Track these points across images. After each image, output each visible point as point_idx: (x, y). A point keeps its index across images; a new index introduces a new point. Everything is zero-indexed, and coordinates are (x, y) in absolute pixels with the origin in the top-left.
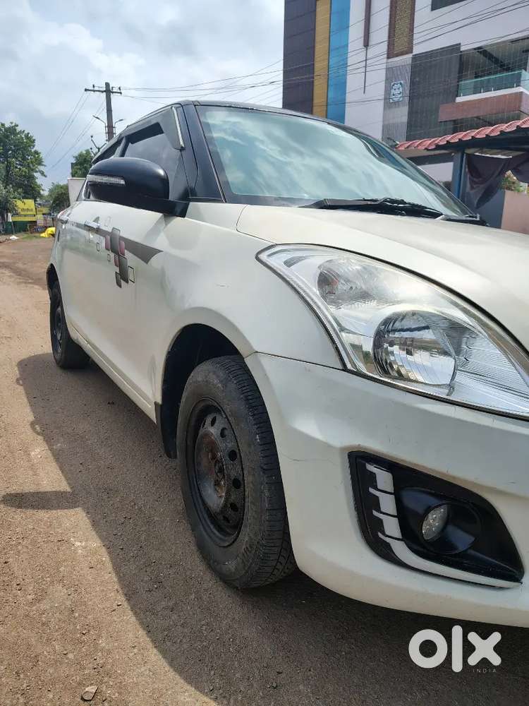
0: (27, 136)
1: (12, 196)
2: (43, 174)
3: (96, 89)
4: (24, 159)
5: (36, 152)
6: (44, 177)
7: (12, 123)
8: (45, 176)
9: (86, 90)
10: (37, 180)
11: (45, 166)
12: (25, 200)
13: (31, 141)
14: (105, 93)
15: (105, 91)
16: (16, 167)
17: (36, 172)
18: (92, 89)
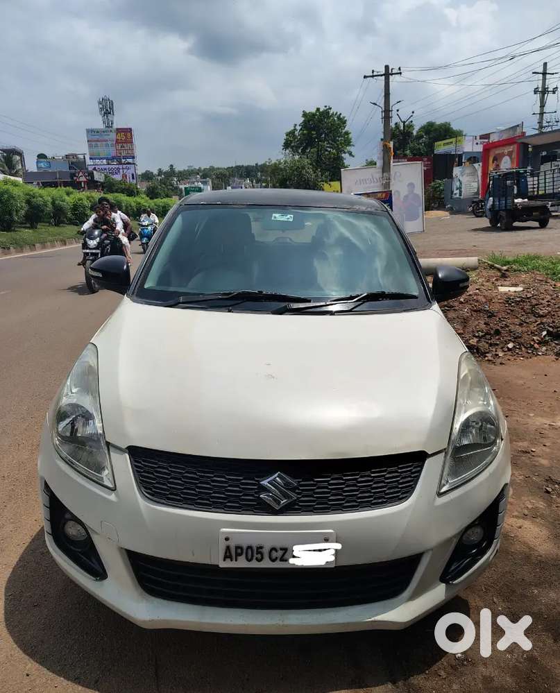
0: (339, 118)
1: (320, 180)
2: (350, 154)
3: (375, 74)
4: (335, 141)
5: (347, 133)
6: (351, 157)
7: (326, 107)
8: (353, 156)
9: (365, 77)
10: (345, 161)
11: (353, 146)
12: (331, 183)
13: (343, 122)
14: (383, 77)
15: (384, 75)
16: (327, 151)
17: (345, 153)
18: (371, 74)
